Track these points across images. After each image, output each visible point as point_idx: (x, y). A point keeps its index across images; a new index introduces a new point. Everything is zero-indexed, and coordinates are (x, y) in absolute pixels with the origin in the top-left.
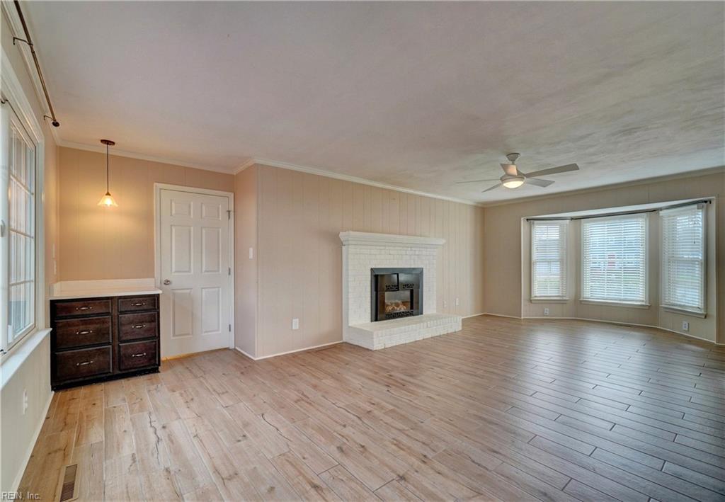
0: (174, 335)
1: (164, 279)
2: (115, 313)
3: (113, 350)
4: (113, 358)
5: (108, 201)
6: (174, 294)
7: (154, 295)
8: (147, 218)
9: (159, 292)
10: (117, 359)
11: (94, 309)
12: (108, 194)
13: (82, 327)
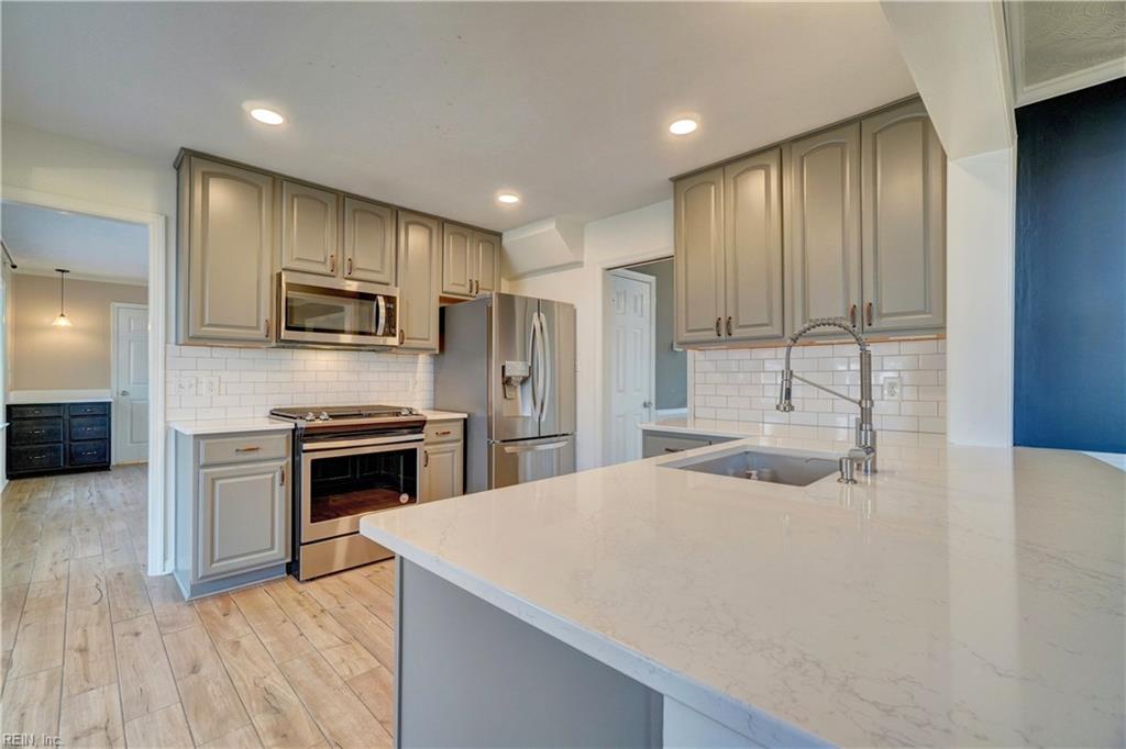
0: (132, 442)
1: (122, 389)
2: (67, 417)
3: (65, 449)
4: (64, 456)
5: (62, 322)
6: (132, 405)
7: (105, 403)
8: (104, 334)
9: (111, 400)
10: (68, 456)
11: (46, 413)
12: (62, 315)
13: (35, 428)
